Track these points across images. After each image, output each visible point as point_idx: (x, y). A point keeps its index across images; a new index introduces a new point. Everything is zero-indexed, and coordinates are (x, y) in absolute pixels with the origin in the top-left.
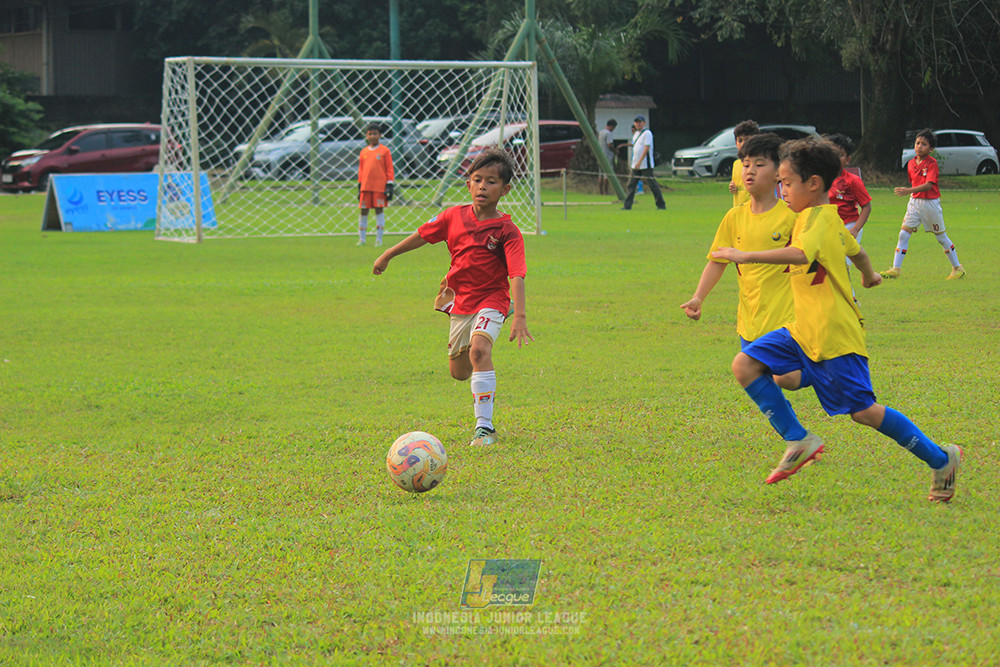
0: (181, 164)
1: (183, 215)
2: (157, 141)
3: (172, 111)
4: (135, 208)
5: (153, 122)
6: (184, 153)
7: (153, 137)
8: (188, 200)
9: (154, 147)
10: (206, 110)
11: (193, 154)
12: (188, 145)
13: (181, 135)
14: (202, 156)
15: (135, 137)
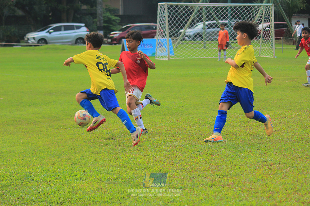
0: (163, 36)
1: (164, 52)
2: (156, 29)
3: (160, 20)
4: (149, 49)
5: (154, 23)
6: (164, 32)
7: (154, 28)
8: (165, 47)
9: (154, 31)
10: (171, 19)
11: (167, 33)
12: (165, 30)
13: (163, 27)
14: (169, 33)
15: (149, 28)
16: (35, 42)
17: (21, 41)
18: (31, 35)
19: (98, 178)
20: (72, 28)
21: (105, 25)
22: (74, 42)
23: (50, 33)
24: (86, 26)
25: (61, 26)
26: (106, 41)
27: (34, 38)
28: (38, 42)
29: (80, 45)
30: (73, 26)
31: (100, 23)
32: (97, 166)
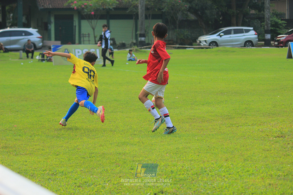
16: (207, 45)
17: (194, 43)
18: (203, 38)
19: (269, 174)
20: (241, 31)
21: (272, 28)
22: (243, 46)
23: (221, 36)
24: (254, 30)
25: (231, 30)
26: (272, 43)
27: (205, 41)
28: (210, 45)
29: (248, 48)
30: (242, 29)
31: (267, 26)
32: (268, 163)
